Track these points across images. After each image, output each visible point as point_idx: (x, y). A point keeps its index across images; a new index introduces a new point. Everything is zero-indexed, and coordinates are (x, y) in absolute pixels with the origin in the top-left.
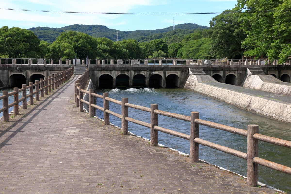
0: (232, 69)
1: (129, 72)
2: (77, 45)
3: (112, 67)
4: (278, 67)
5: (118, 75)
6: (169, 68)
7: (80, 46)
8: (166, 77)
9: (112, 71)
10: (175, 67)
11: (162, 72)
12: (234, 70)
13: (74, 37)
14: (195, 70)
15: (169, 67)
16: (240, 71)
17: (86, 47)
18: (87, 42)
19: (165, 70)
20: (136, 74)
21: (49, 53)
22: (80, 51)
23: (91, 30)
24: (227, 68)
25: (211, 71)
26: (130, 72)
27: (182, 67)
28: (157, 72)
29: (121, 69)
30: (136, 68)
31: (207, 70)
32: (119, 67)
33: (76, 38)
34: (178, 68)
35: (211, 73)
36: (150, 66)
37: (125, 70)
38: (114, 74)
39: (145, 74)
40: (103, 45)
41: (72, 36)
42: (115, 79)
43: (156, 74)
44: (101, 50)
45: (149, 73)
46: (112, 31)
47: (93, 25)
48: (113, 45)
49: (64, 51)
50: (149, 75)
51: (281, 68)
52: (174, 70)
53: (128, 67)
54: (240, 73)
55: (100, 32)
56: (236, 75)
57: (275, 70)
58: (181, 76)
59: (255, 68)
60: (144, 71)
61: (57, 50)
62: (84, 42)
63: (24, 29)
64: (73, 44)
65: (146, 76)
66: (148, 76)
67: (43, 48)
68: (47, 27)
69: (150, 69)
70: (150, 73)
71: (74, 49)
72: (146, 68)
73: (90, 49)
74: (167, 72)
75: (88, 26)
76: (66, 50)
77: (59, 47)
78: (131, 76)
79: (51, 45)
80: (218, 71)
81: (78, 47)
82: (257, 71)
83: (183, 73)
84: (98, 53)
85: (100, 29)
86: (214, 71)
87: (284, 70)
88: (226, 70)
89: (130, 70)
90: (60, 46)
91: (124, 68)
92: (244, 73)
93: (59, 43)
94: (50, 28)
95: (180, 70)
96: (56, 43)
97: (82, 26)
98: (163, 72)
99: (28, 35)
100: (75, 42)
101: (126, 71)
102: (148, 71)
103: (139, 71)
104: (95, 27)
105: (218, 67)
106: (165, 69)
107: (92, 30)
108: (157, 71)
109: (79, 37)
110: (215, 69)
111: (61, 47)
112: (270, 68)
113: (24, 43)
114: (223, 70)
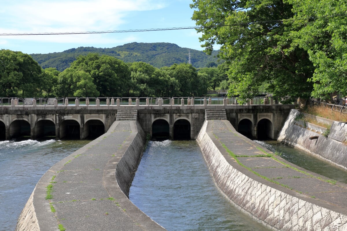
0: (183, 112)
1: (29, 116)
2: (97, 73)
3: (3, 109)
4: (253, 108)
5: (12, 122)
6: (87, 110)
7: (102, 74)
8: (85, 123)
9: (4, 115)
10: (97, 109)
11: (79, 115)
12: (186, 113)
13: (95, 62)
14: (125, 113)
15: (89, 109)
16: (195, 114)
17: (110, 77)
18: (113, 68)
19: (82, 114)
20: (40, 119)
21: (58, 85)
22: (102, 81)
23: (154, 50)
24: (175, 110)
25: (152, 115)
26: (31, 116)
27: (107, 108)
28: (72, 117)
29: (16, 112)
30: (40, 110)
31: (146, 114)
32: (14, 109)
33: (97, 64)
34: (102, 110)
35: (151, 117)
36: (60, 108)
37: (23, 113)
38: (7, 120)
39: (53, 119)
40: (138, 73)
41: (92, 61)
42: (8, 126)
43: (69, 119)
44: (136, 80)
45: (59, 118)
46: (185, 51)
47: (157, 43)
48: (154, 73)
49: (78, 82)
50: (59, 120)
51: (258, 109)
52: (96, 114)
53: (27, 109)
54: (196, 117)
55: (168, 52)
56: (190, 120)
57: (248, 112)
58: (107, 121)
59: (217, 110)
60: (52, 115)
61: (69, 81)
62: (107, 68)
63: (17, 53)
64: (92, 72)
65: (55, 122)
66: (57, 122)
67: (45, 79)
68: (92, 47)
69: (60, 112)
70: (61, 117)
71: (93, 79)
72: (54, 110)
73: (116, 79)
74: (85, 115)
75: (151, 44)
76: (80, 81)
77: (71, 76)
78: (32, 122)
79: (60, 74)
80: (162, 115)
81: (99, 75)
82: (218, 115)
83: (110, 117)
84: (131, 85)
85: (168, 49)
86: (156, 114)
87: (262, 113)
88: (174, 113)
89: (31, 114)
90: (72, 74)
91: (21, 111)
92: (201, 118)
93: (72, 71)
94: (96, 49)
95: (105, 114)
96: (67, 71)
97: (142, 44)
98: (80, 117)
99: (22, 60)
100: (95, 69)
101: (25, 115)
102: (57, 115)
103: (44, 115)
104: (161, 45)
105: (162, 108)
106: (82, 112)
107: (156, 50)
108: (71, 115)
109: (101, 62)
110: (157, 112)
111: (74, 76)
112: (240, 110)
113: (16, 72)
114: (170, 112)
